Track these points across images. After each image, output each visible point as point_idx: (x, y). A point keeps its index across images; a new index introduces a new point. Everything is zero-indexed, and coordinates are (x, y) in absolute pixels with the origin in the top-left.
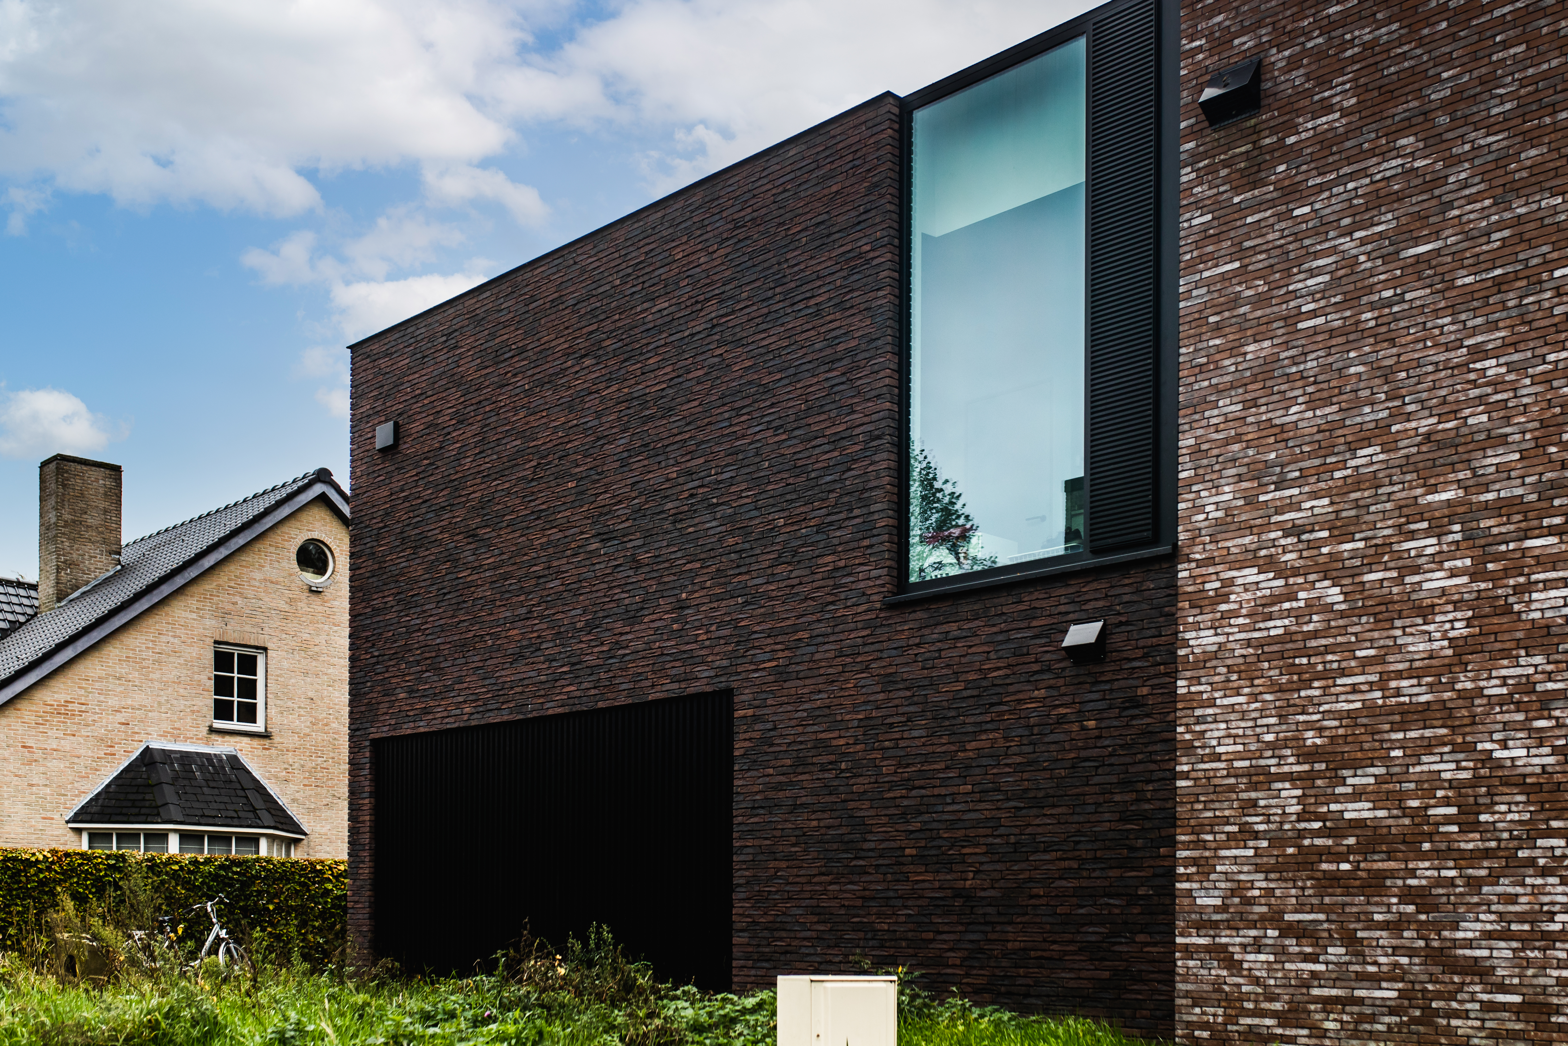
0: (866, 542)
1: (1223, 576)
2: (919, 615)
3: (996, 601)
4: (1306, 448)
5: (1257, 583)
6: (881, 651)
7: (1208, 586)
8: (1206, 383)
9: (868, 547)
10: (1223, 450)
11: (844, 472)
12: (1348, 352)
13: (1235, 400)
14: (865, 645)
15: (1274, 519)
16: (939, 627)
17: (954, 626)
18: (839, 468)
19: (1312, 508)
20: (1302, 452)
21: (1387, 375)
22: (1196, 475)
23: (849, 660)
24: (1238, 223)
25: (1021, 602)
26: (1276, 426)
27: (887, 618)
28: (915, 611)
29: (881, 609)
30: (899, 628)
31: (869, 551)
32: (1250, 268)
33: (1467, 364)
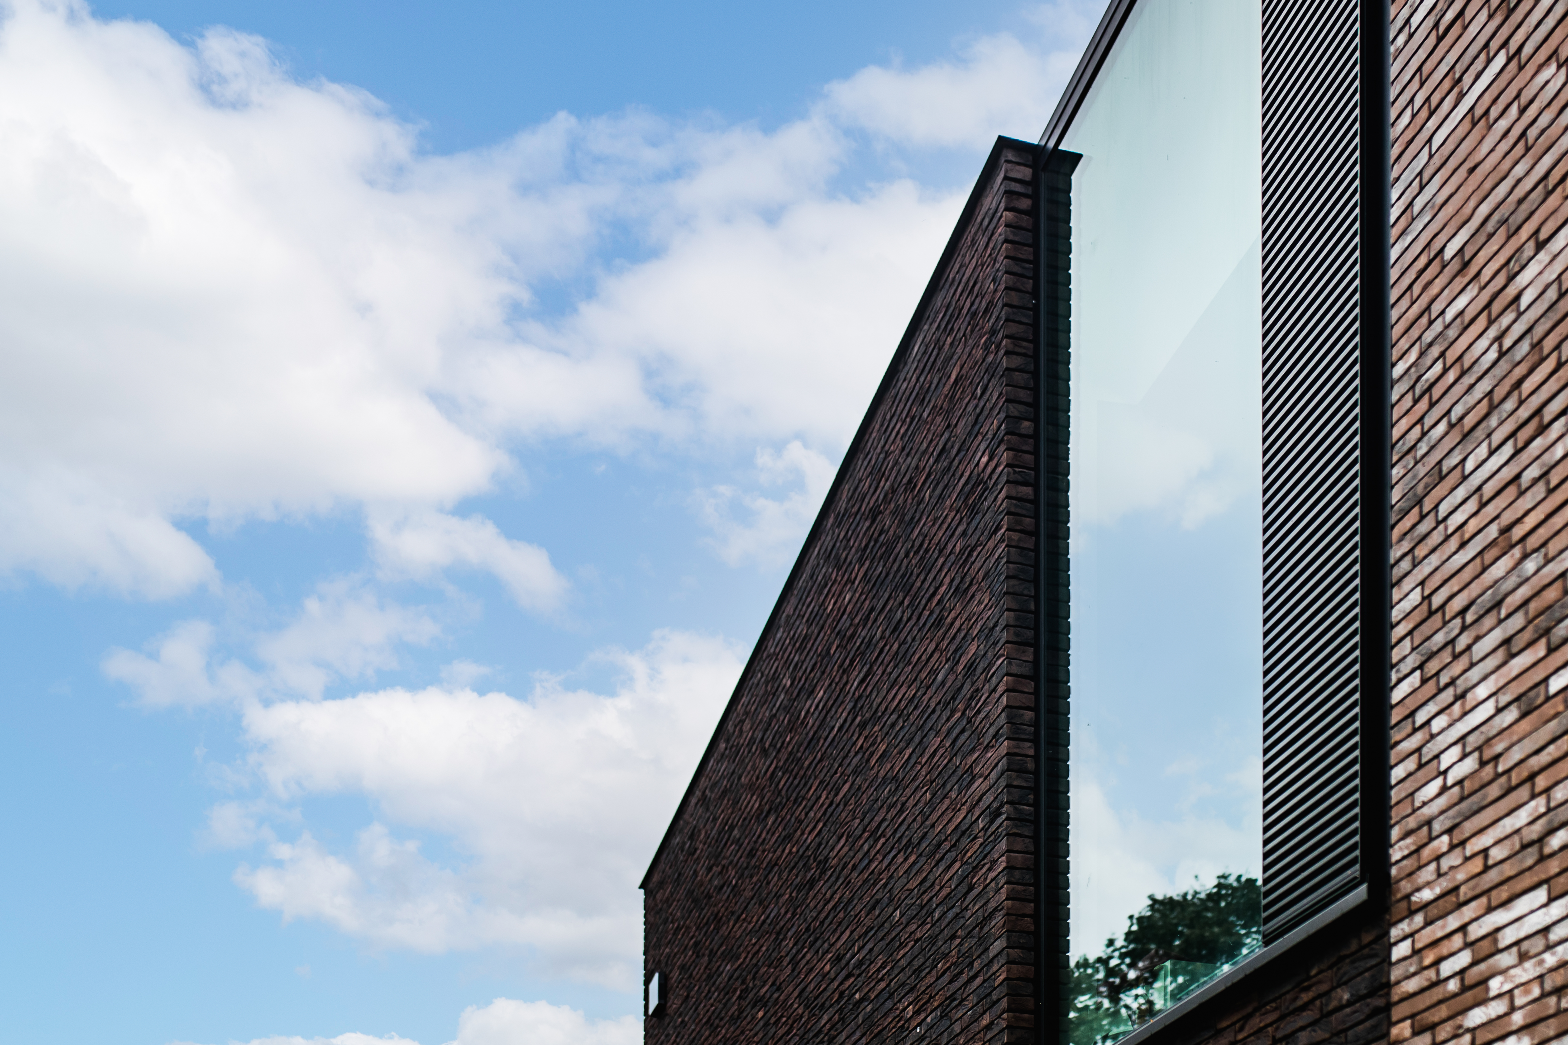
1: (1476, 931)
5: (1545, 931)
7: (1447, 968)
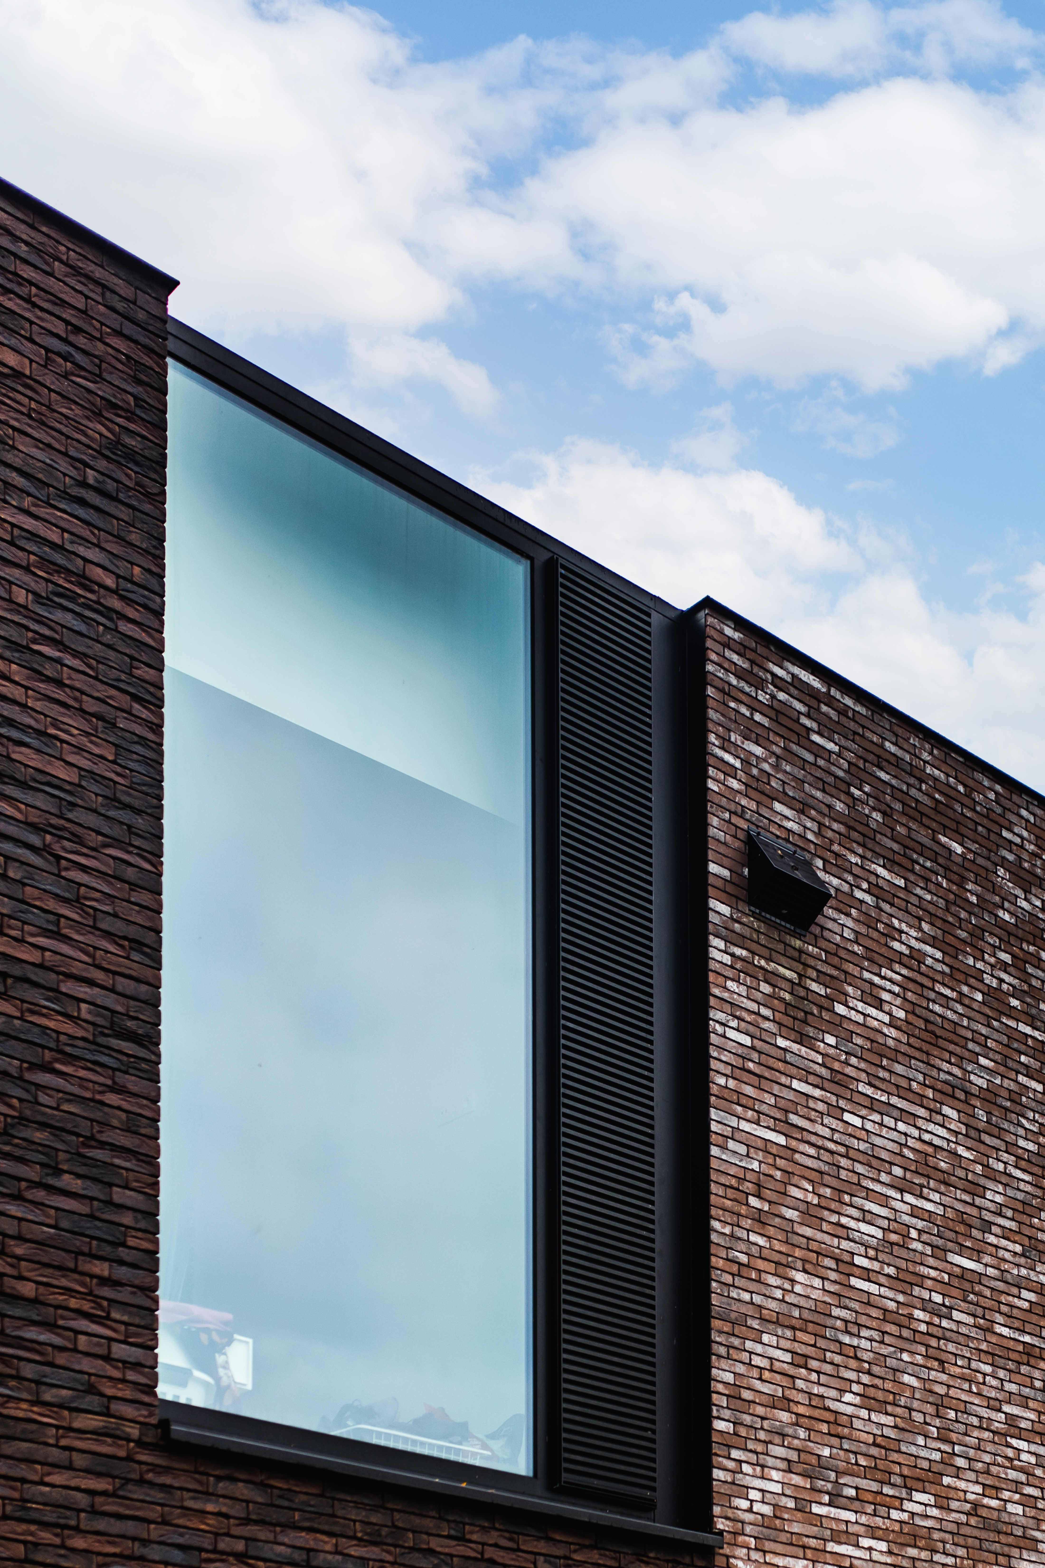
0: (102, 1269)
2: (242, 1490)
3: (417, 1521)
4: (862, 1461)
6: (145, 1542)
8: (746, 1296)
9: (104, 1281)
10: (769, 1412)
11: (34, 1067)
12: (902, 1350)
13: (784, 1344)
14: (94, 1512)
15: (831, 1547)
16: (293, 1534)
17: (328, 1544)
18: (30, 1055)
19: (870, 1549)
20: (857, 1464)
21: (940, 1404)
22: (736, 1434)
23: (46, 1536)
24: (783, 1079)
25: (462, 1539)
26: (828, 1409)
27: (153, 1468)
28: (235, 1480)
29: (139, 1443)
30: (189, 1504)
31: (106, 1292)
32: (797, 1156)
33: (1005, 1435)
